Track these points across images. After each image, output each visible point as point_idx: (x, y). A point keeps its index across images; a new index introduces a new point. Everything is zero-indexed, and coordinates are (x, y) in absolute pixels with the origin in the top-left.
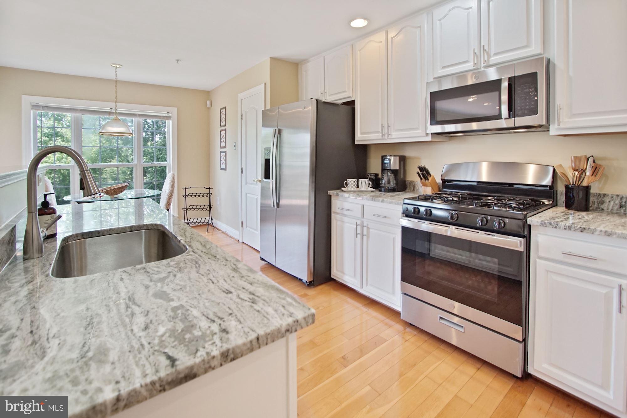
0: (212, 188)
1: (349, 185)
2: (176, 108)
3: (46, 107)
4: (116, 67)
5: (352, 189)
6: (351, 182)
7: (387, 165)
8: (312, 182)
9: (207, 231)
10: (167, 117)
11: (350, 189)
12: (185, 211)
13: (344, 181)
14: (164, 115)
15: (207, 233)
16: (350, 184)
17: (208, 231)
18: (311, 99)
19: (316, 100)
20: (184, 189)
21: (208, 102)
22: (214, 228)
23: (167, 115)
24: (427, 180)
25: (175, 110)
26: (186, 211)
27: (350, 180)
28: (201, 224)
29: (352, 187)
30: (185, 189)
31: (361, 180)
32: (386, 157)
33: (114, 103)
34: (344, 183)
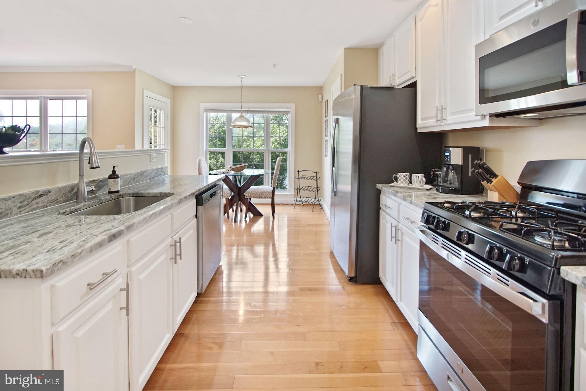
0: (318, 173)
1: (398, 180)
2: (294, 104)
3: (212, 110)
4: (242, 77)
5: (402, 185)
6: (402, 176)
7: (447, 158)
8: (355, 171)
9: (312, 209)
10: (287, 112)
11: (400, 184)
12: (298, 190)
13: (393, 175)
14: (285, 110)
15: (312, 212)
16: (400, 178)
18: (355, 85)
19: (360, 86)
21: (320, 96)
22: (321, 208)
23: (287, 110)
24: (489, 183)
25: (293, 105)
27: (400, 174)
28: (310, 203)
29: (402, 182)
30: (298, 171)
31: (414, 175)
32: (447, 149)
33: (240, 104)
34: (392, 177)
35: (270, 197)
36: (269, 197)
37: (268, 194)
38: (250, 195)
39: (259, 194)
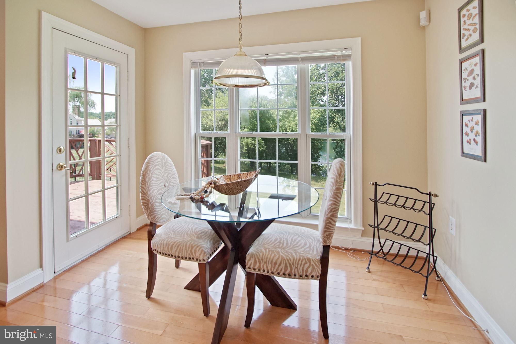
0: (436, 196)
2: (360, 39)
10: (343, 56)
12: (374, 228)
14: (340, 53)
17: (425, 295)
20: (373, 184)
21: (423, 15)
22: (440, 281)
23: (344, 53)
25: (357, 42)
26: (376, 229)
30: (376, 185)
35: (314, 275)
36: (312, 277)
37: (309, 267)
38: (258, 264)
39: (283, 266)
